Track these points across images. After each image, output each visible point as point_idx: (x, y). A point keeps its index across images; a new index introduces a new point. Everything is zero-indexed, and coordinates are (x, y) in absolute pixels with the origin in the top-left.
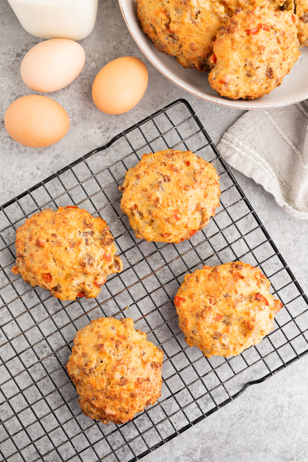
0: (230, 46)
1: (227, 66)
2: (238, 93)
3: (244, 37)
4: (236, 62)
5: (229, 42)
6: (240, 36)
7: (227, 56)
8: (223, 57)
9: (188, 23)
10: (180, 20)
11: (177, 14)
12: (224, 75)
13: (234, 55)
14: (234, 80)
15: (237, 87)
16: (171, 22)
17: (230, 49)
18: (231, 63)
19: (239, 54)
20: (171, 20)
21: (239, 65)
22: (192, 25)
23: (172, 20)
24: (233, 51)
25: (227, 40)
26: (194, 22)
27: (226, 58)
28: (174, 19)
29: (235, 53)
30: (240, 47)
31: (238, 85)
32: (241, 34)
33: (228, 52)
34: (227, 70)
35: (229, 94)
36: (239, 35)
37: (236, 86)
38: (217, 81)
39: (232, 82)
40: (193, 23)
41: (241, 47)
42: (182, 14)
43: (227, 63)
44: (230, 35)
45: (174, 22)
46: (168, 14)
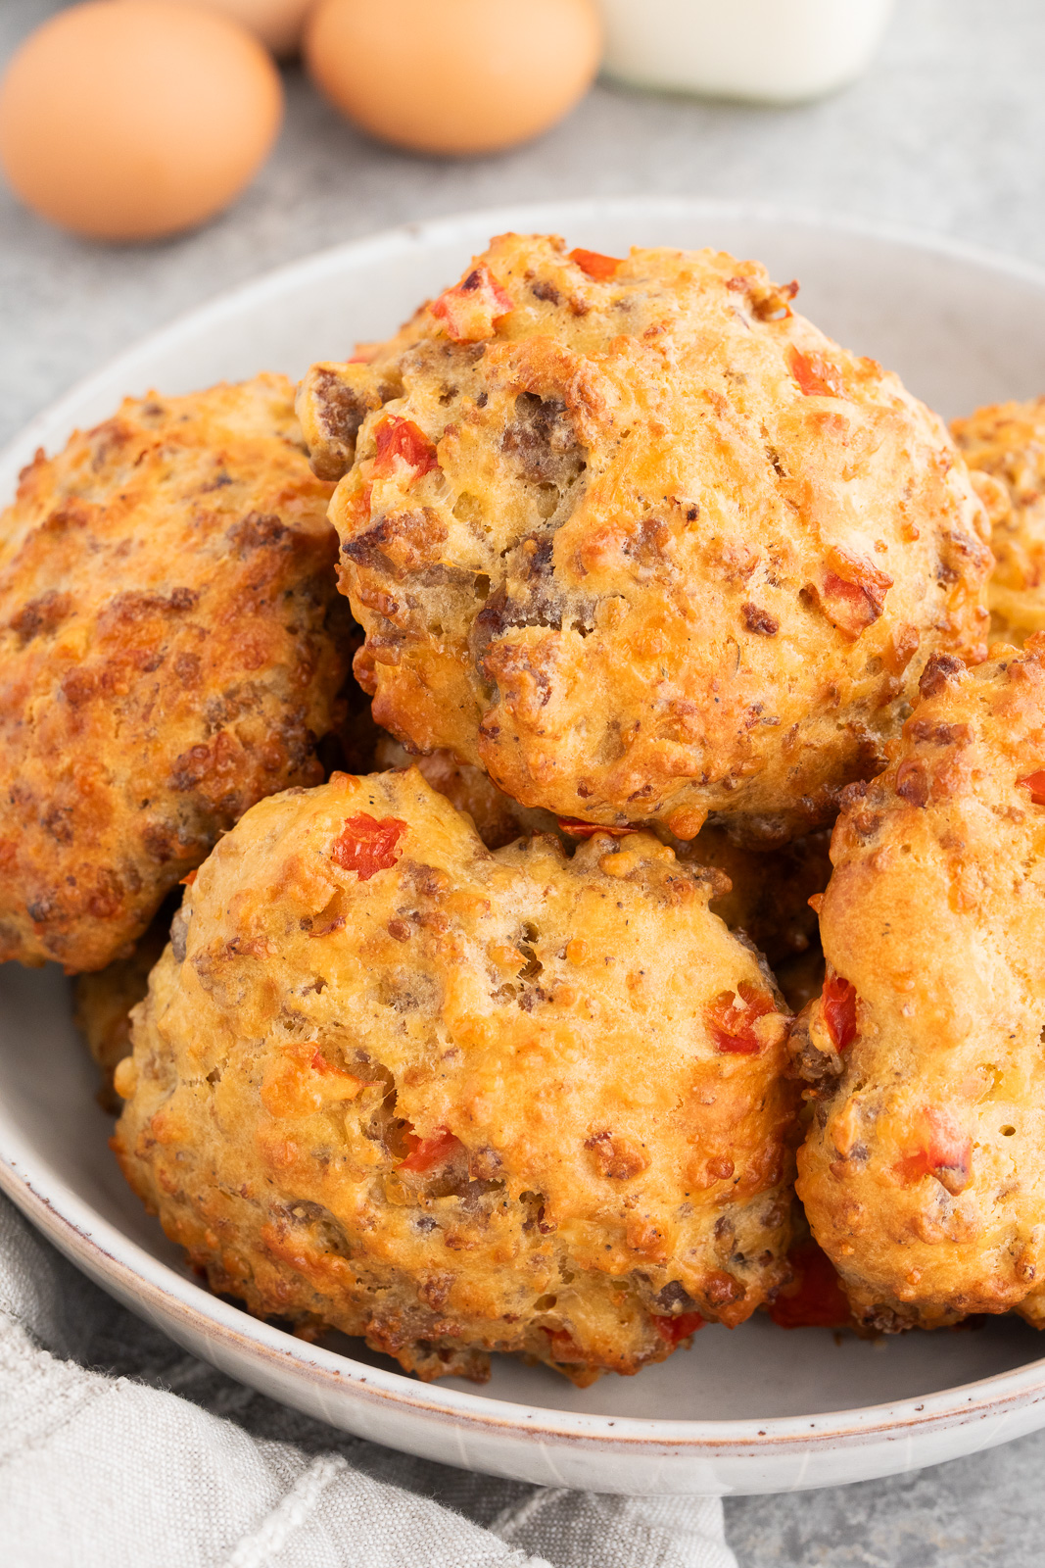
0: (947, 889)
1: (942, 1036)
2: (1023, 1251)
3: (1021, 814)
4: (992, 999)
5: (933, 859)
6: (993, 817)
7: (936, 965)
8: (905, 976)
9: (504, 1024)
10: (441, 1038)
11: (405, 1017)
12: (927, 1112)
13: (979, 952)
14: (986, 1148)
15: (1012, 1205)
16: (398, 1084)
17: (944, 905)
18: (967, 1007)
19: (1011, 938)
20: (391, 1082)
21: (1013, 1026)
22: (533, 1015)
23: (398, 1070)
24: (968, 919)
25: (915, 850)
26: (535, 998)
27: (926, 981)
28: (408, 1054)
29: (983, 934)
30: (1011, 886)
31: (1015, 1188)
32: (997, 803)
33: (934, 929)
34: (942, 1072)
35: (961, 1267)
36: (988, 811)
37: (1005, 1195)
38: (883, 1164)
39: (977, 1168)
40: (526, 1004)
41: (1016, 883)
42: (432, 996)
43: (940, 1014)
44: (932, 817)
45: (413, 1077)
46: (351, 1058)
